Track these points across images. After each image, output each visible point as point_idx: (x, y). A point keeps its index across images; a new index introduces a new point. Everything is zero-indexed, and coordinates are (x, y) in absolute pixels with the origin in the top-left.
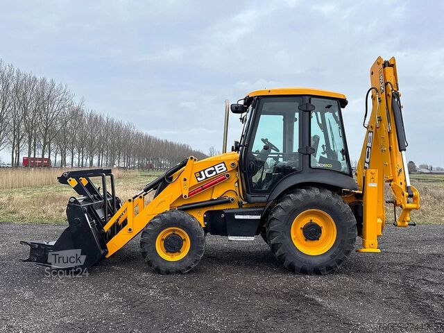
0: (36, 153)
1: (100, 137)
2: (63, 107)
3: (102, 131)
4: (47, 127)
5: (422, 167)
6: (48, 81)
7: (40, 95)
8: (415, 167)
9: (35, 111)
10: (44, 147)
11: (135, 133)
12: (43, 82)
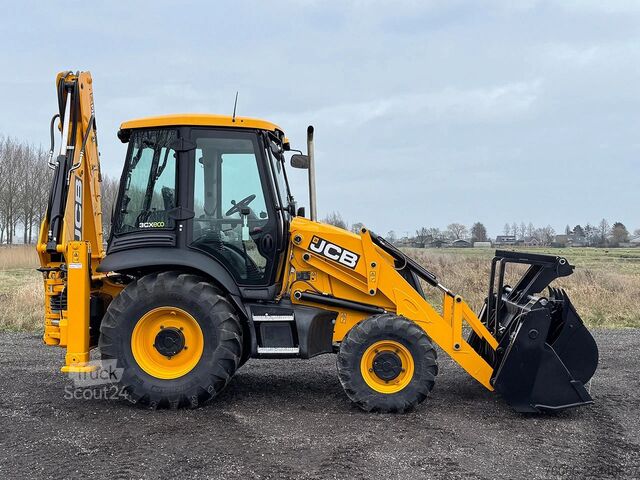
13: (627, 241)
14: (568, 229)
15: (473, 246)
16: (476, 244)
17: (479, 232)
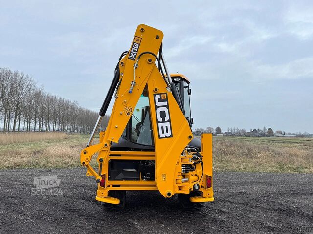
0: (10, 121)
1: (55, 110)
2: (29, 90)
3: (56, 106)
4: (18, 104)
5: (278, 132)
6: (19, 73)
7: (13, 83)
8: (273, 132)
9: (10, 93)
10: (16, 118)
11: (79, 108)
12: (16, 74)
13: (273, 135)
14: (251, 130)
15: (216, 135)
16: (217, 134)
17: (218, 130)
